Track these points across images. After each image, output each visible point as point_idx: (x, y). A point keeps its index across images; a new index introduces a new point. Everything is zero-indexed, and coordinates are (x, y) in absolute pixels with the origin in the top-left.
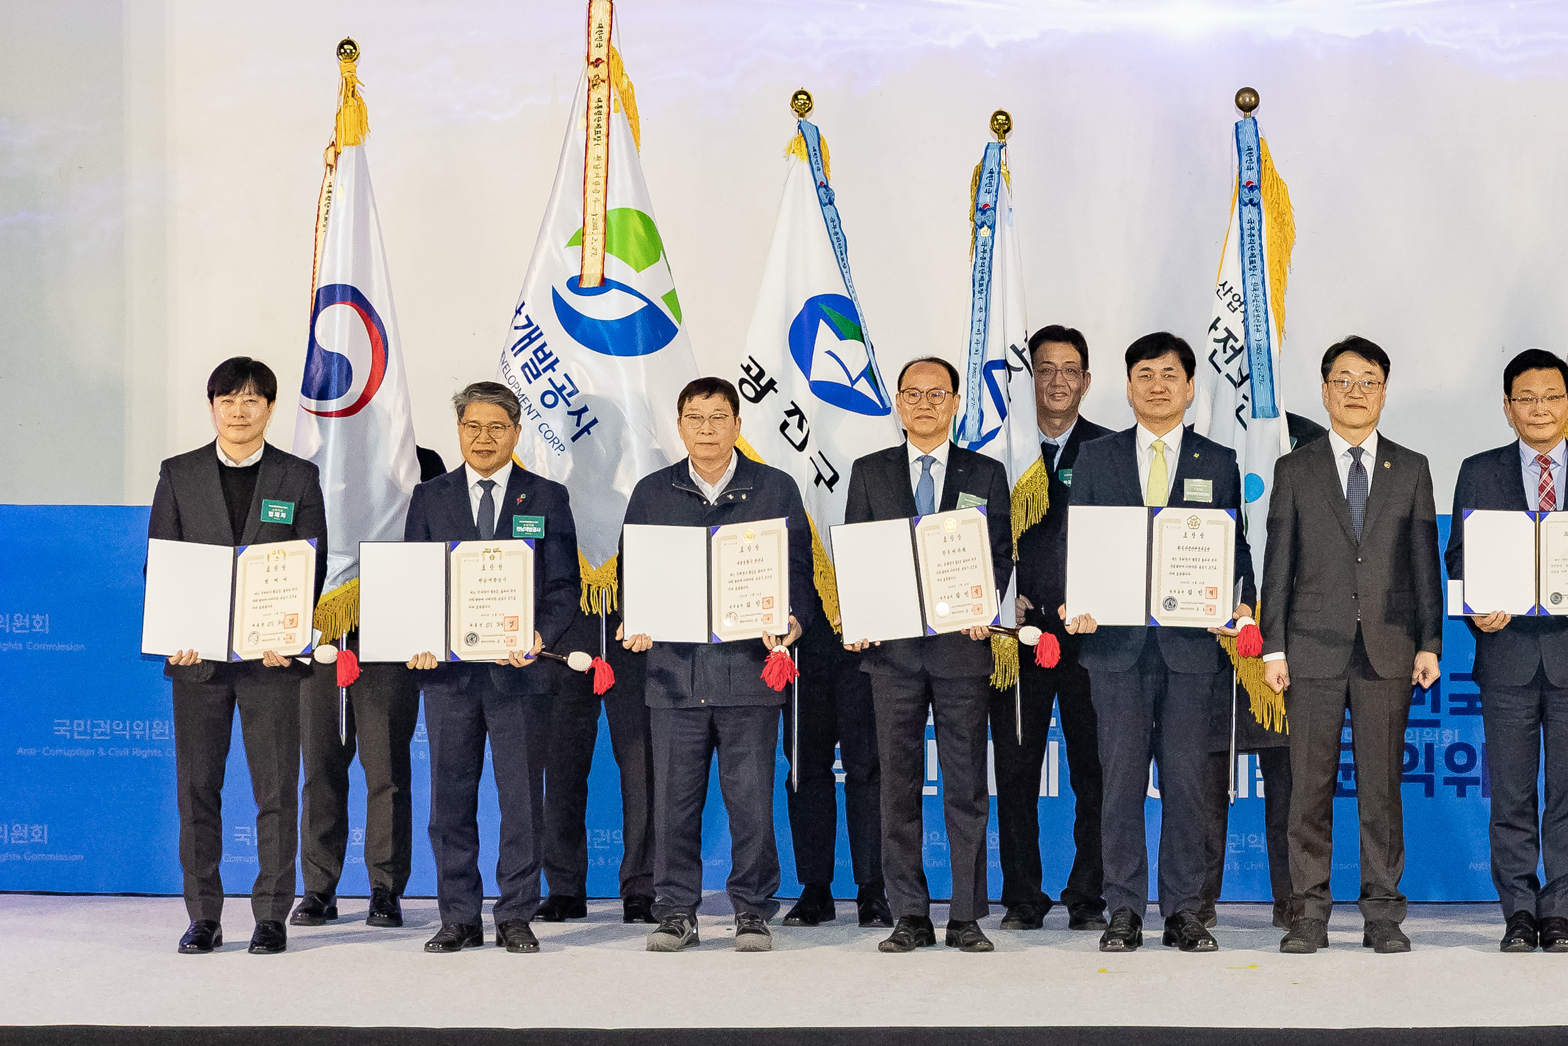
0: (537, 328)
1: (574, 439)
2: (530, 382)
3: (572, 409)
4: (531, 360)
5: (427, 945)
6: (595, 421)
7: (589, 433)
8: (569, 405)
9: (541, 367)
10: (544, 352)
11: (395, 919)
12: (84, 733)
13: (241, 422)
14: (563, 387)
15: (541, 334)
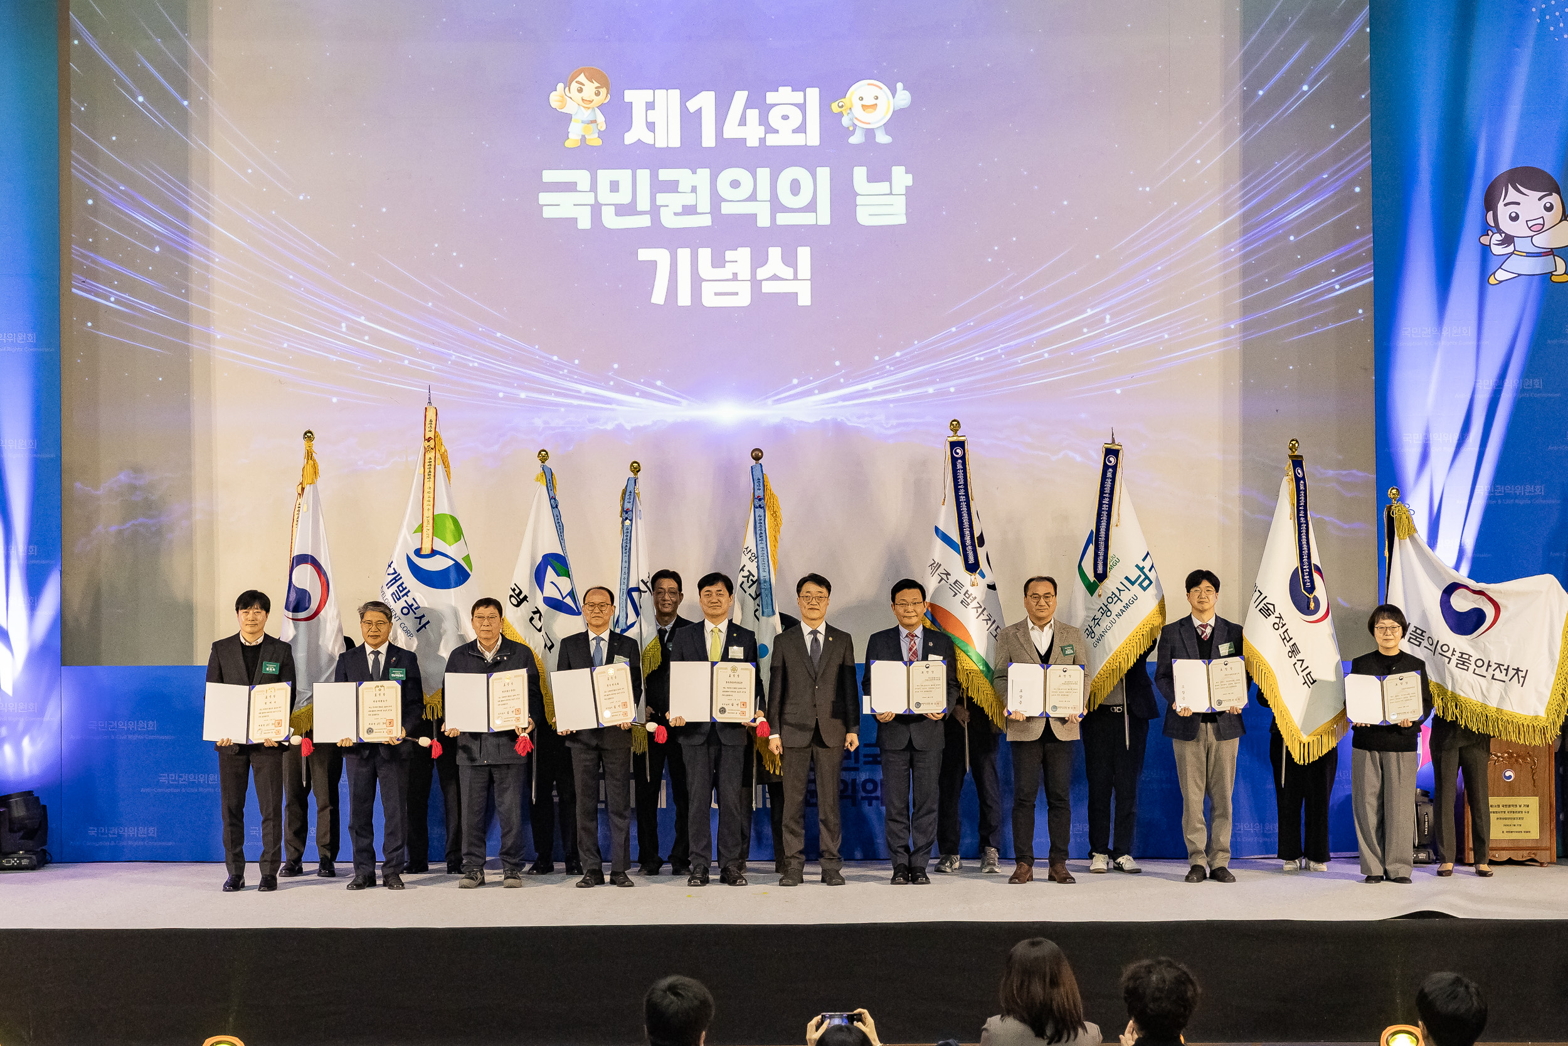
0: (399, 575)
1: (418, 631)
2: (396, 602)
3: (416, 616)
4: (396, 591)
5: (348, 886)
6: (428, 622)
7: (426, 628)
8: (415, 614)
9: (401, 595)
10: (402, 587)
11: (332, 873)
12: (175, 780)
13: (253, 623)
14: (412, 605)
15: (401, 578)
